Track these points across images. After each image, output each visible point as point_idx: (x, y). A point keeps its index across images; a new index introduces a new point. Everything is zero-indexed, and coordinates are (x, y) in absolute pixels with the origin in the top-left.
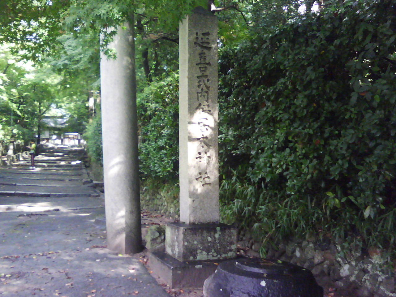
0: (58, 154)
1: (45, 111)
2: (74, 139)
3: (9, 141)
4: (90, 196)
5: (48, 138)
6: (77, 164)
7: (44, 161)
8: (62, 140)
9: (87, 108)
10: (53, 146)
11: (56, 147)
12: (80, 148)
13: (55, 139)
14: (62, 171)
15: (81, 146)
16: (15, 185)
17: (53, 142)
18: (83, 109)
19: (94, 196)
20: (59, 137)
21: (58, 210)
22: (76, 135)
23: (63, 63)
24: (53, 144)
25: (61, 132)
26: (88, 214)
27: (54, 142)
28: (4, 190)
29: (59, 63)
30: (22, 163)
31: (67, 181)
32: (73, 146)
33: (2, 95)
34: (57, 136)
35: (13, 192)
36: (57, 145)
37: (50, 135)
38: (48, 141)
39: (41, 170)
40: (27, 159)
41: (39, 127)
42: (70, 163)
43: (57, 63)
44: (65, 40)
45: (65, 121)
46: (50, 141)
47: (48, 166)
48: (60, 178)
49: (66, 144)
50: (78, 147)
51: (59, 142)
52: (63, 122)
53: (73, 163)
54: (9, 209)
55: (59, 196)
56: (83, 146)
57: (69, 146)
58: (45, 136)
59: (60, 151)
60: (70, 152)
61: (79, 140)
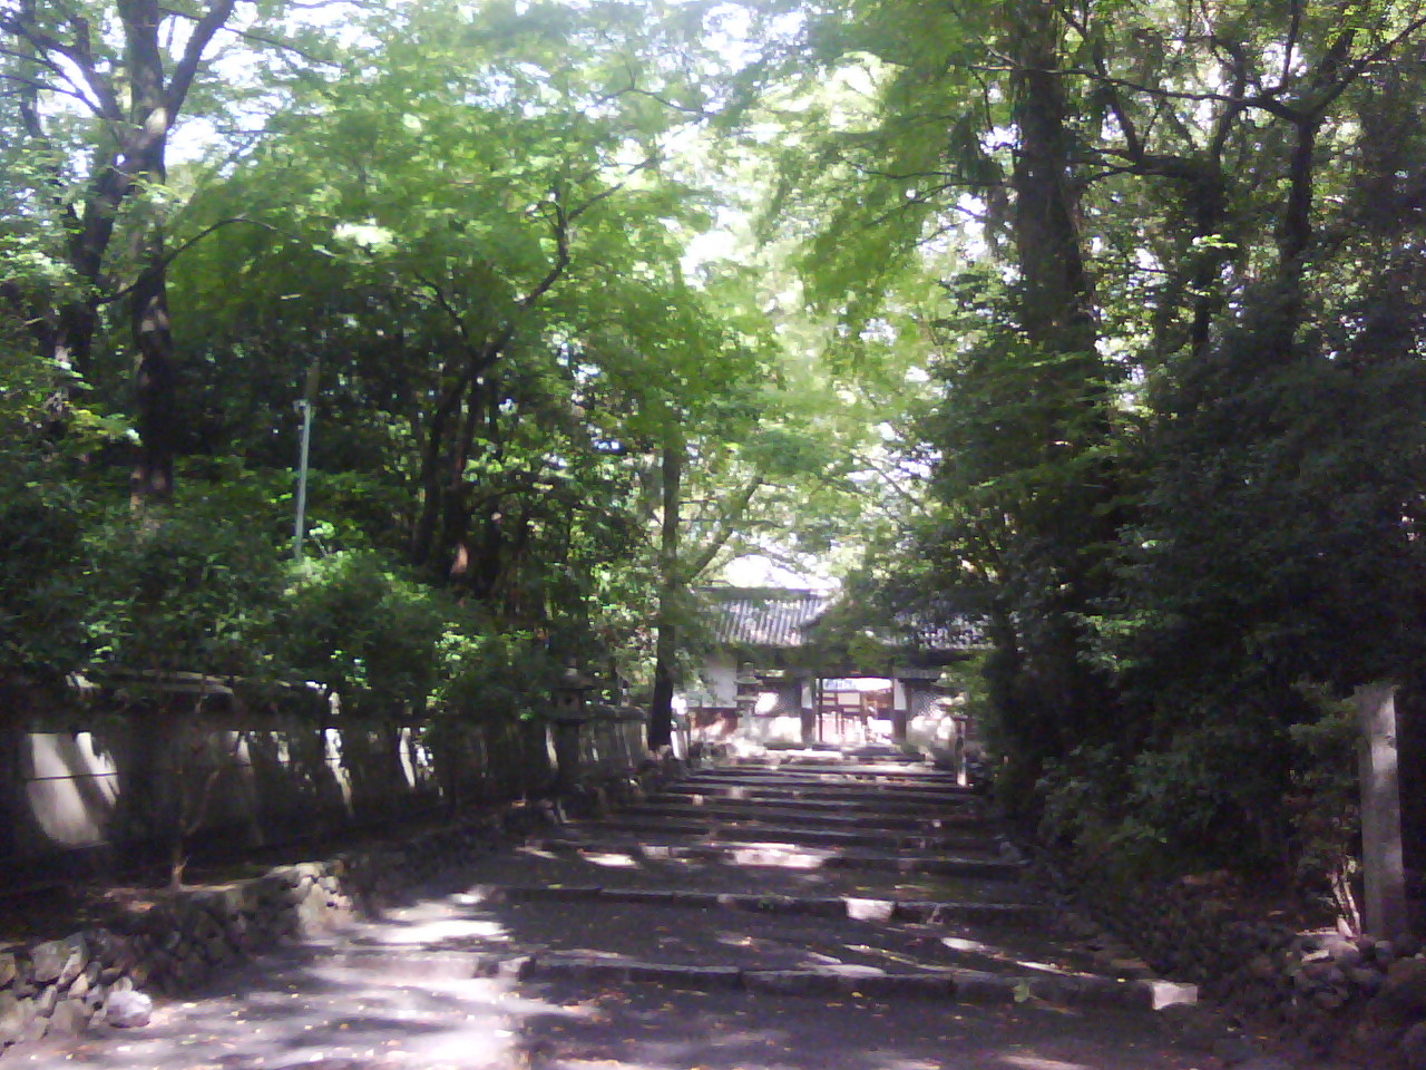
2: (863, 715)
5: (734, 705)
8: (808, 722)
10: (760, 751)
11: (774, 759)
12: (912, 768)
13: (773, 714)
15: (911, 755)
17: (755, 730)
24: (758, 741)
25: (797, 675)
32: (867, 755)
34: (781, 699)
36: (776, 746)
37: (742, 689)
38: (731, 727)
46: (743, 724)
50: (901, 759)
51: (789, 727)
56: (927, 753)
57: (847, 755)
61: (901, 722)
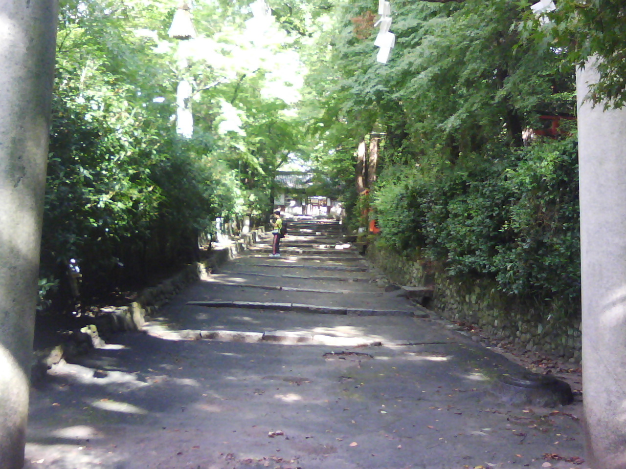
0: (305, 230)
1: (280, 165)
2: (319, 205)
3: (245, 213)
4: (412, 315)
5: (284, 204)
6: (344, 248)
7: (291, 244)
8: (304, 208)
9: (354, 159)
10: (292, 216)
11: (296, 218)
13: (294, 207)
14: (330, 263)
15: (331, 218)
16: (281, 288)
17: (290, 210)
18: (348, 161)
19: (418, 316)
20: (299, 203)
21: (380, 344)
22: (321, 200)
23: (374, 89)
24: (292, 214)
25: (302, 196)
26: (444, 359)
27: (292, 212)
28: (273, 301)
29: (367, 90)
30: (262, 246)
31: (351, 281)
32: (319, 217)
33: (238, 144)
34: (297, 202)
35: (289, 305)
36: (296, 215)
37: (287, 200)
39: (299, 260)
40: (265, 240)
41: (272, 188)
42: (334, 247)
43: (362, 91)
44: (371, 50)
45: (308, 178)
46: (286, 209)
47: (304, 252)
48: (337, 276)
49: (308, 214)
50: (328, 218)
51: (298, 210)
52: (305, 181)
53: (339, 247)
54: (301, 339)
55: (362, 314)
56: (334, 217)
57: (314, 217)
58: (280, 201)
59: (304, 225)
60: (320, 227)
61: (329, 208)
